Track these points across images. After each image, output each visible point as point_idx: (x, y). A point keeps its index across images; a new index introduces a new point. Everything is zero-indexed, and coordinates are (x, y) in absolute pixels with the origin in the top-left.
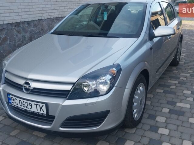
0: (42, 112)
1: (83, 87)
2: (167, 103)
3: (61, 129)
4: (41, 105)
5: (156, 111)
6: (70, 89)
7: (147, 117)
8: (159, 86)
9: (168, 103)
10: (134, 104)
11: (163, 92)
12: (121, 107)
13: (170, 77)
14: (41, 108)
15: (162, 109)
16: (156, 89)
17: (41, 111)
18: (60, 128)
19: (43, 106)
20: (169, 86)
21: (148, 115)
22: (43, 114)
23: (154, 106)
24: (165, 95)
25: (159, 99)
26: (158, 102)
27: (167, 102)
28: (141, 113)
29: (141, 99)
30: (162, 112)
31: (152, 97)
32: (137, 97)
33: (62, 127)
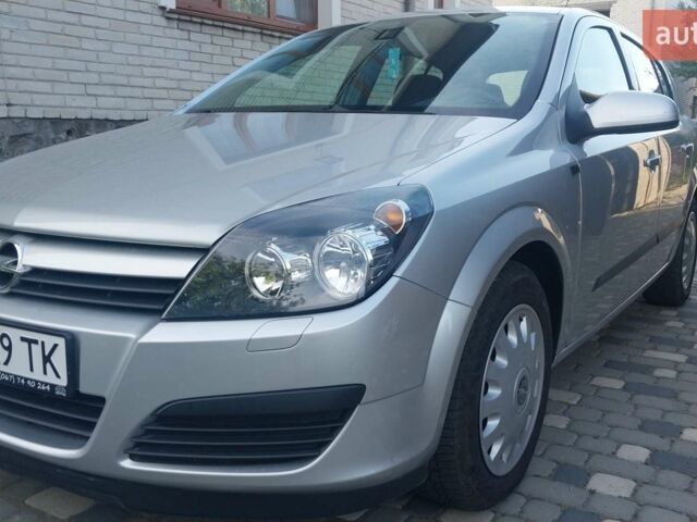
0: (51, 378)
1: (251, 276)
2: (641, 428)
3: (127, 464)
4: (50, 341)
5: (591, 453)
6: (183, 274)
7: (550, 472)
8: (606, 365)
9: (644, 427)
10: (491, 391)
11: (624, 388)
12: (422, 384)
13: (651, 341)
14: (47, 359)
15: (618, 448)
16: (593, 377)
17: (45, 373)
18: (124, 458)
19: (55, 346)
20: (647, 369)
21: (555, 465)
22: (53, 386)
23: (579, 436)
24: (631, 399)
25: (605, 413)
26: (598, 422)
27: (639, 422)
28: (520, 449)
29: (524, 378)
30: (617, 458)
31: (575, 402)
32: (501, 360)
33: (133, 457)
